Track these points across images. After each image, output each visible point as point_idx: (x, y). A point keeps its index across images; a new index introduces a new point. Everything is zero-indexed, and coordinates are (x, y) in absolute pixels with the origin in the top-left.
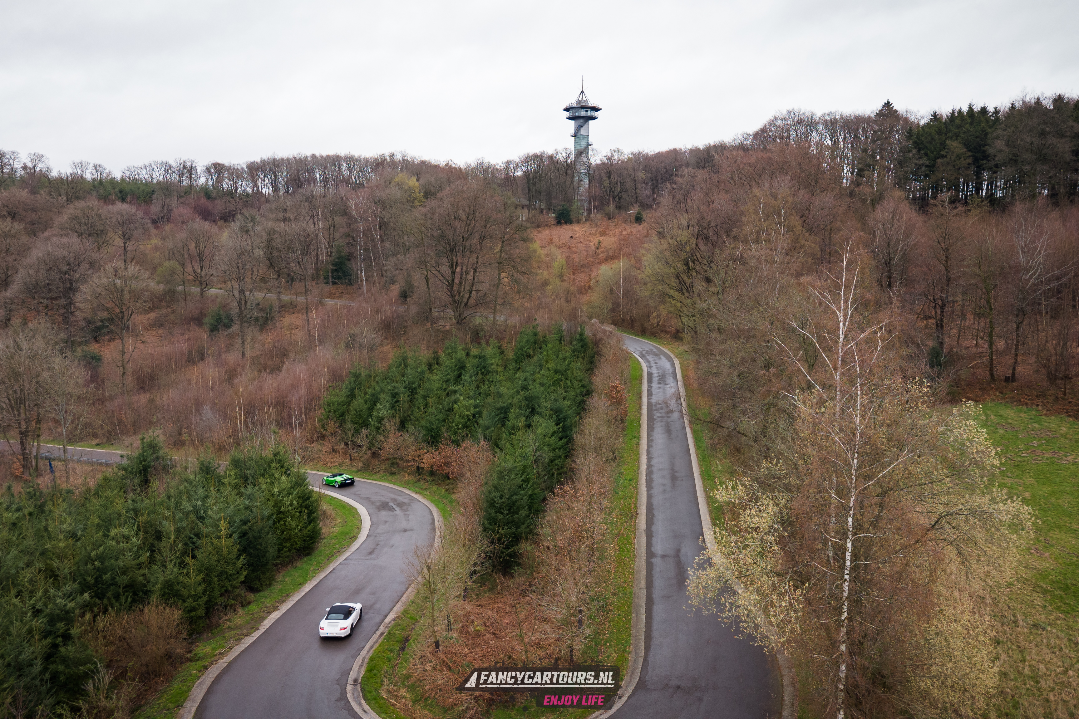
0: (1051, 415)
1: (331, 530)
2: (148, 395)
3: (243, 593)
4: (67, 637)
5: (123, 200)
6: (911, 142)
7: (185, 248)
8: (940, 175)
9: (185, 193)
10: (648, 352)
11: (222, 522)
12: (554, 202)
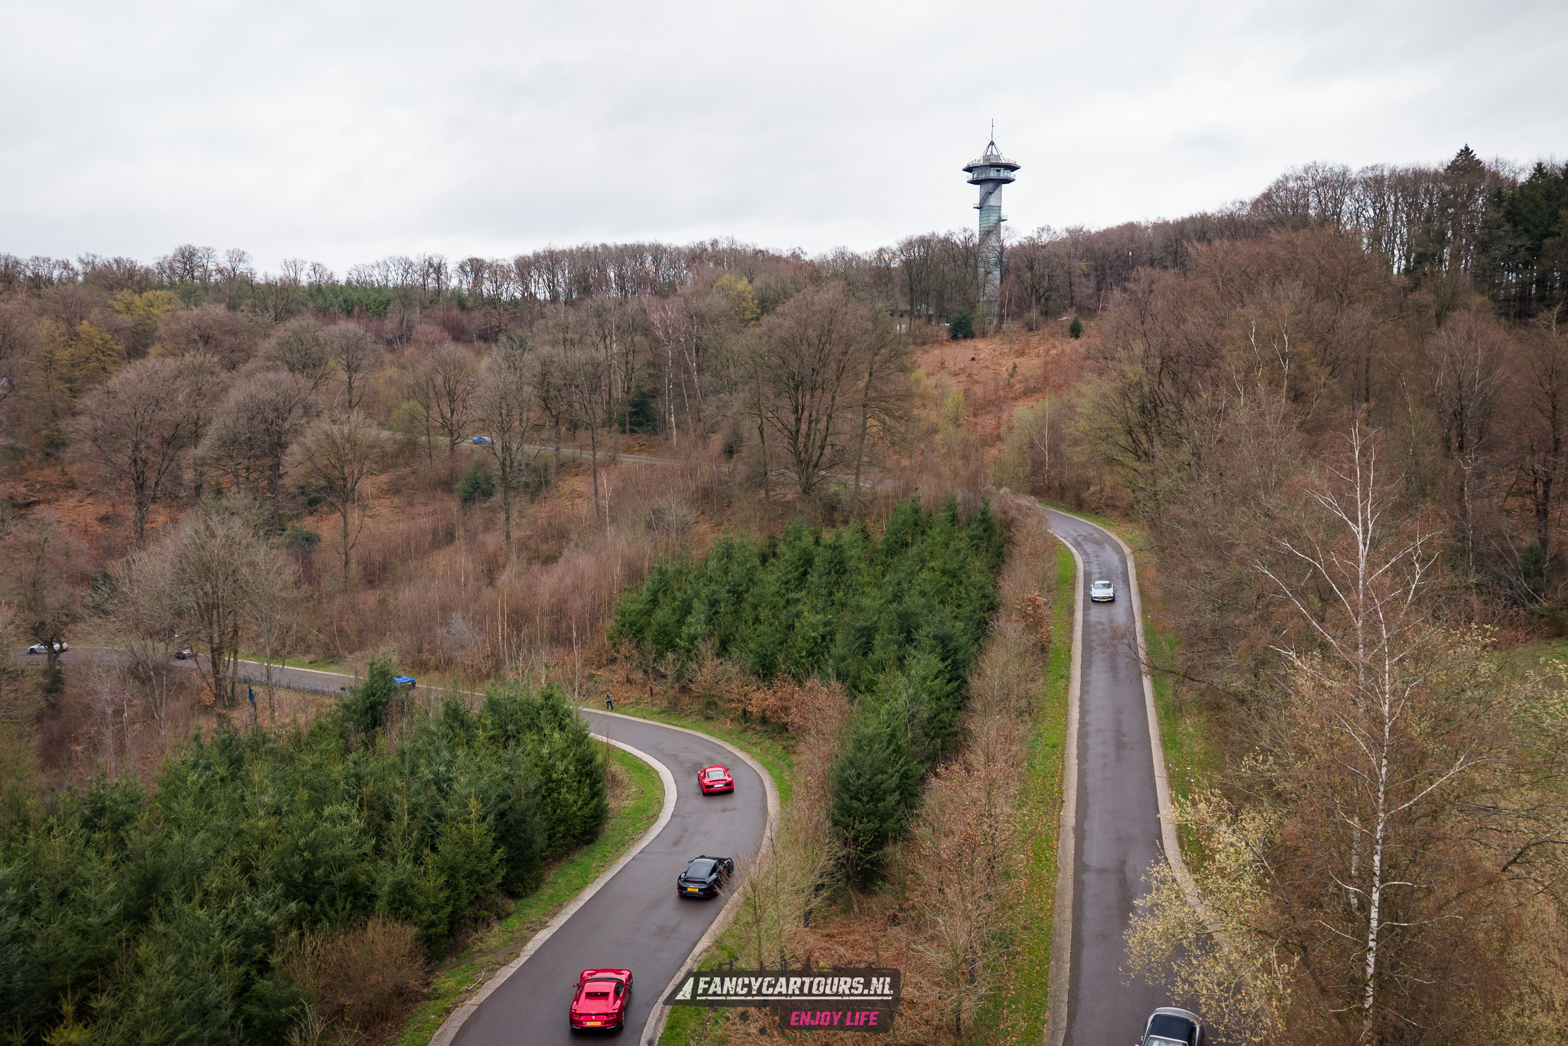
1: (622, 805)
2: (379, 592)
3: (499, 901)
4: (264, 967)
5: (349, 313)
6: (1502, 213)
7: (430, 385)
8: (1548, 263)
9: (431, 302)
10: (1085, 538)
11: (472, 800)
12: (948, 306)
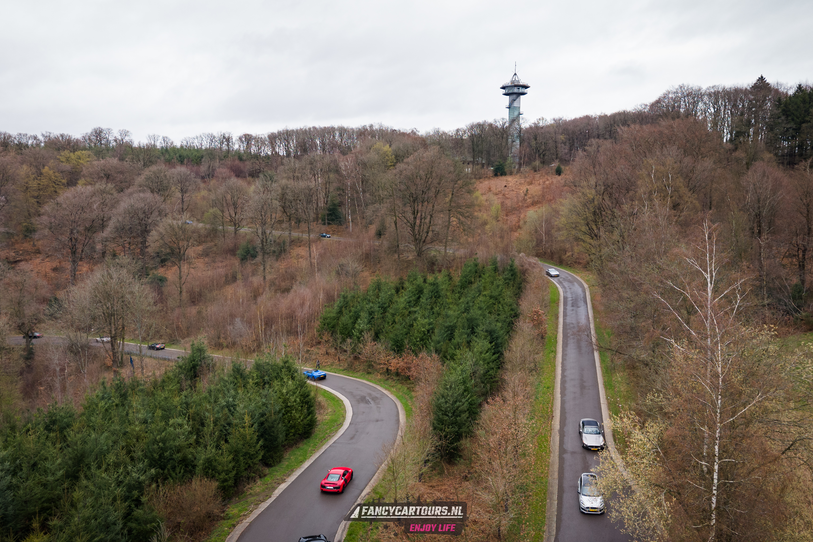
1: (324, 418)
2: (197, 307)
3: (260, 468)
5: (182, 162)
6: (780, 110)
7: (224, 200)
8: (804, 136)
9: (224, 157)
10: (564, 279)
11: (246, 416)
12: (492, 159)
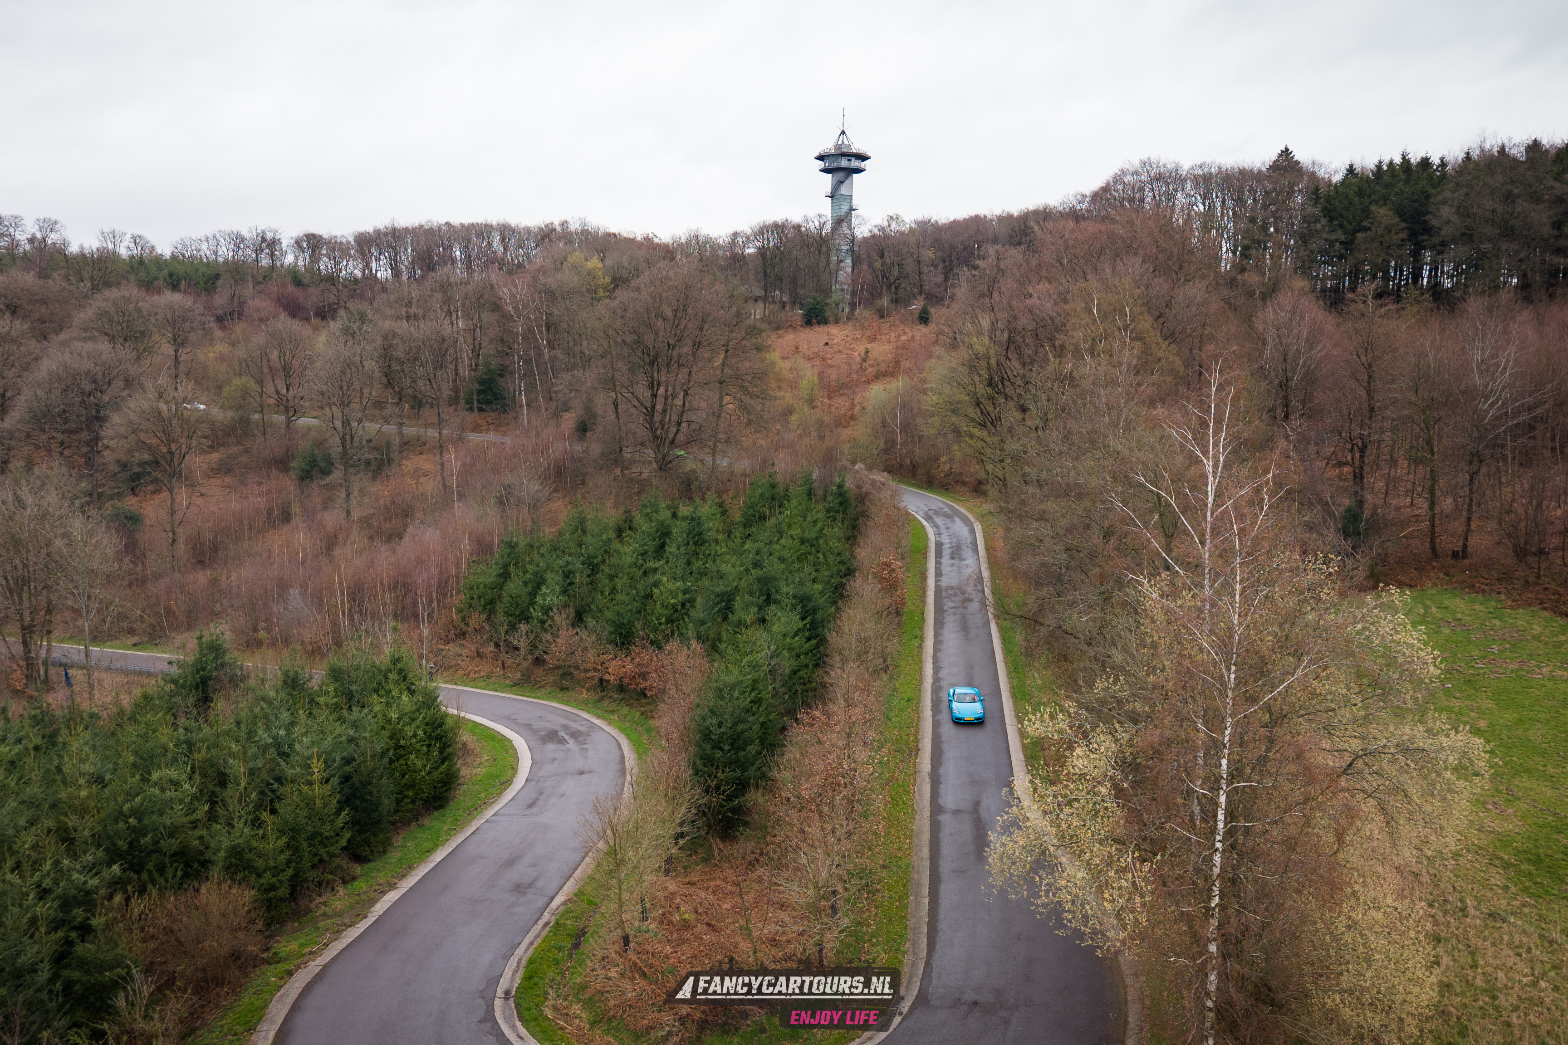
0: (1519, 606)
1: (474, 772)
2: (209, 572)
3: (344, 864)
4: (85, 930)
5: (175, 287)
6: (1319, 208)
7: (264, 359)
8: (1360, 256)
9: (265, 277)
10: (936, 513)
11: (315, 761)
12: (801, 292)
